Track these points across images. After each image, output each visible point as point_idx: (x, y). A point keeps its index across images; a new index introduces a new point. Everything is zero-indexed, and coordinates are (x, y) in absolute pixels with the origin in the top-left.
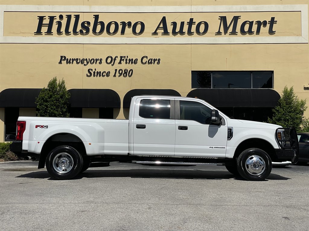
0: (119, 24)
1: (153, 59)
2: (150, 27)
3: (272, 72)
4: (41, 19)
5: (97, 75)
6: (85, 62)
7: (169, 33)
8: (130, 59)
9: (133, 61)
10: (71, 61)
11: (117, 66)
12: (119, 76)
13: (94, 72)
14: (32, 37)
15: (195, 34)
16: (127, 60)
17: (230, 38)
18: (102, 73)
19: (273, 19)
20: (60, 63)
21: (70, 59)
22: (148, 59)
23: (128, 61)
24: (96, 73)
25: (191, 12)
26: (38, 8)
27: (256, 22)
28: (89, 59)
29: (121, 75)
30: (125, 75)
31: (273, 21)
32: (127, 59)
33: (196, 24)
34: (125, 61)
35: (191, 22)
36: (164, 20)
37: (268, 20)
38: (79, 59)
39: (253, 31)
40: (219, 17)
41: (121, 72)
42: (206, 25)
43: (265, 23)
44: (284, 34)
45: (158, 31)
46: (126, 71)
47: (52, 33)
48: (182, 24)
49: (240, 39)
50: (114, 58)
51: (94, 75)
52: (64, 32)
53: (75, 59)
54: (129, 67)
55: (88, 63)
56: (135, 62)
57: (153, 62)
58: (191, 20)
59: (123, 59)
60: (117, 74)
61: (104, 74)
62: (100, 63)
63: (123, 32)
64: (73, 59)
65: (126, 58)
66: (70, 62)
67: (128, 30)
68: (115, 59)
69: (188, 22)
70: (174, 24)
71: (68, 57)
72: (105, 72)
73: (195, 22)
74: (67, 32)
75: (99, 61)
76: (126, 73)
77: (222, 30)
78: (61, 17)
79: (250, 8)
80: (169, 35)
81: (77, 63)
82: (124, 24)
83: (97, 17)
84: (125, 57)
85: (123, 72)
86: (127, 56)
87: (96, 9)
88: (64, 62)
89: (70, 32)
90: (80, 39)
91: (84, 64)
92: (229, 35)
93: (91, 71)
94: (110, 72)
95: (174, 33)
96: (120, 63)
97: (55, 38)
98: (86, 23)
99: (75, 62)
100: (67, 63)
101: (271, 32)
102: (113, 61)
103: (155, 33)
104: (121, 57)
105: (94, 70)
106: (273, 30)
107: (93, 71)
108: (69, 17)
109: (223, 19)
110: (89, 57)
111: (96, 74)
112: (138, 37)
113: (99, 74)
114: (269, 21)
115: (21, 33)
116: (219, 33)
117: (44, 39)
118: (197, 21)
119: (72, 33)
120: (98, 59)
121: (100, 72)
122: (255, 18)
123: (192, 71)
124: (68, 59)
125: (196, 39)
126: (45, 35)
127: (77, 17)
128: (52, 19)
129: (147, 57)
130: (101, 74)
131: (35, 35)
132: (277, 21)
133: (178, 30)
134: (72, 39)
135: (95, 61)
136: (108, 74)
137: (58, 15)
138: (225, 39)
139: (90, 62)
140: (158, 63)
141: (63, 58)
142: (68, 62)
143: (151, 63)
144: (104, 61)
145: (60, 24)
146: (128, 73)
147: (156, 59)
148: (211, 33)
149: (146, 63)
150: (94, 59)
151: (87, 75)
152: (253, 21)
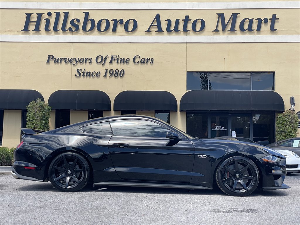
0: (110, 22)
1: (146, 59)
2: (143, 26)
3: (274, 72)
4: (29, 16)
5: (86, 76)
7: (163, 31)
8: (121, 59)
9: (125, 61)
11: (108, 66)
14: (19, 35)
15: (191, 31)
17: (228, 37)
18: (91, 73)
19: (274, 16)
20: (48, 62)
21: (58, 58)
22: (141, 58)
23: (119, 61)
24: (85, 73)
25: (187, 9)
26: (25, 4)
27: (256, 19)
28: (78, 59)
29: (111, 75)
30: (116, 75)
31: (274, 19)
32: (118, 59)
33: (192, 21)
34: (116, 60)
35: (187, 19)
36: (158, 17)
37: (269, 17)
38: (67, 58)
39: (253, 29)
40: (217, 14)
41: (111, 73)
42: (203, 22)
43: (266, 21)
44: (287, 32)
45: (151, 29)
46: (117, 71)
47: (40, 31)
48: (177, 21)
49: (239, 37)
50: (104, 57)
51: (83, 75)
52: (52, 30)
53: (63, 58)
54: (120, 67)
55: (76, 62)
56: (127, 62)
57: (146, 61)
58: (187, 17)
59: (114, 58)
60: (108, 75)
61: (94, 74)
62: (90, 62)
63: (114, 30)
64: (61, 58)
66: (58, 62)
67: (120, 28)
68: (106, 58)
69: (183, 20)
70: (169, 22)
71: (57, 56)
72: (95, 72)
74: (56, 29)
77: (220, 28)
78: (49, 14)
79: (250, 5)
80: (163, 33)
81: (65, 62)
82: (115, 21)
83: (87, 14)
84: (116, 56)
85: (115, 73)
86: (119, 56)
87: (87, 6)
88: (52, 62)
89: (59, 30)
90: (69, 37)
91: (73, 64)
92: (228, 33)
93: (80, 71)
94: (100, 72)
95: (169, 30)
96: (111, 62)
97: (43, 37)
98: (75, 21)
99: (63, 62)
100: (55, 62)
101: (273, 30)
102: (104, 60)
103: (149, 31)
104: (112, 57)
105: (83, 71)
106: (275, 28)
108: (58, 14)
109: (221, 16)
110: (79, 56)
112: (130, 36)
113: (89, 74)
114: (270, 19)
115: (8, 31)
116: (216, 31)
117: (32, 37)
118: (193, 19)
119: (61, 30)
120: (88, 59)
122: (255, 16)
123: (187, 72)
124: (56, 58)
125: (192, 38)
126: (33, 33)
127: (67, 14)
128: (40, 16)
129: (140, 56)
130: (91, 75)
131: (22, 33)
132: (278, 19)
133: (173, 28)
134: (61, 37)
135: (85, 61)
136: (98, 75)
137: (46, 12)
138: (223, 37)
139: (79, 62)
140: (152, 63)
141: (50, 58)
143: (144, 62)
144: (94, 61)
145: (48, 21)
146: (119, 74)
147: (149, 59)
148: (208, 31)
149: (138, 62)
150: (83, 59)
151: (76, 75)
152: (253, 19)
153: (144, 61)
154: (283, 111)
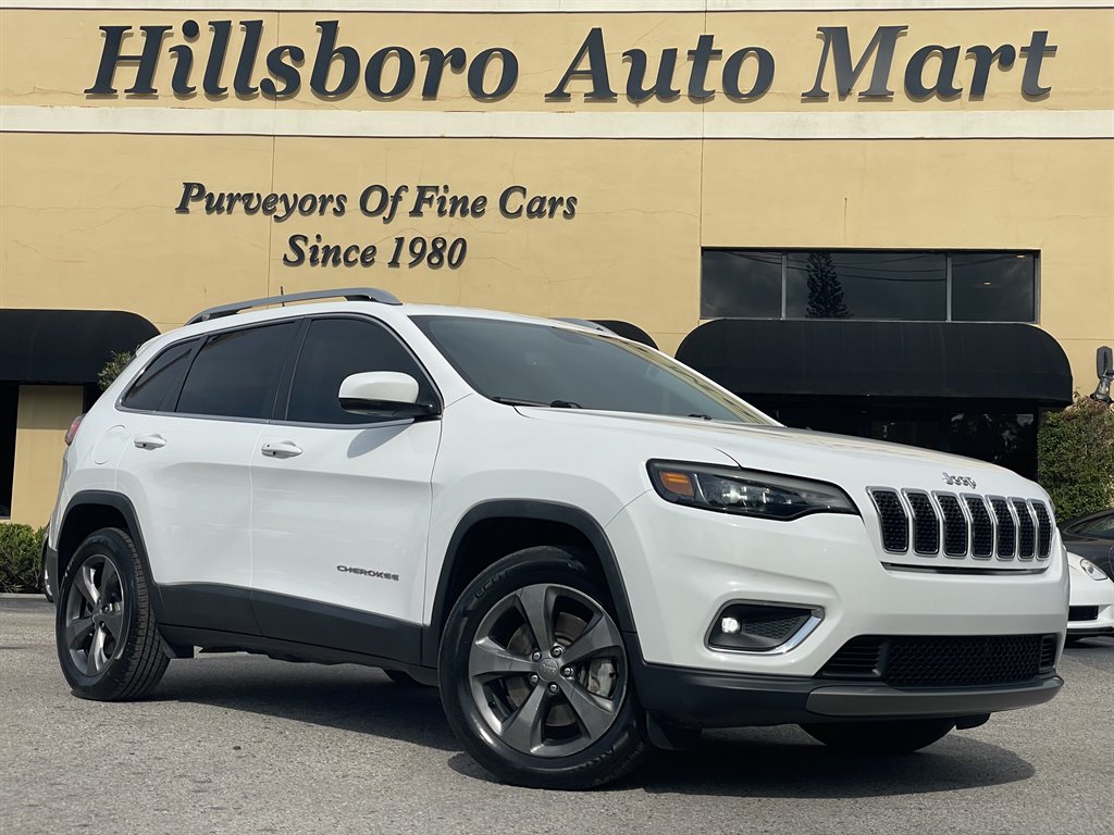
0: (417, 57)
1: (548, 199)
2: (539, 74)
3: (1036, 254)
4: (114, 36)
5: (325, 261)
6: (280, 209)
7: (616, 95)
8: (455, 197)
9: (469, 207)
10: (225, 204)
11: (405, 225)
12: (412, 265)
13: (315, 249)
14: (77, 107)
15: (721, 98)
16: (442, 200)
17: (859, 116)
18: (343, 251)
19: (1040, 37)
20: (183, 209)
21: (222, 195)
22: (529, 198)
23: (448, 207)
24: (320, 251)
25: (706, 12)
27: (968, 51)
28: (295, 196)
29: (419, 258)
30: (435, 260)
31: (1039, 47)
32: (443, 198)
33: (726, 56)
34: (436, 205)
35: (705, 50)
36: (594, 42)
37: (1021, 41)
38: (255, 195)
39: (955, 86)
40: (819, 29)
41: (418, 248)
42: (766, 61)
43: (1006, 56)
44: (1086, 100)
45: (570, 87)
46: (439, 245)
47: (156, 91)
48: (669, 57)
49: (903, 119)
50: (392, 193)
51: (313, 261)
52: (200, 89)
53: (239, 194)
54: (451, 228)
55: (289, 211)
56: (477, 208)
57: (547, 208)
58: (706, 41)
59: (428, 195)
60: (406, 257)
61: (353, 256)
62: (339, 212)
63: (430, 91)
64: (231, 195)
65: (441, 193)
66: (219, 209)
67: (453, 82)
68: (397, 198)
69: (690, 52)
70: (637, 58)
71: (214, 188)
72: (357, 248)
73: (720, 52)
74: (213, 90)
75: (334, 205)
76: (438, 252)
77: (830, 84)
78: (191, 30)
80: (616, 101)
81: (249, 211)
82: (434, 56)
83: (329, 30)
84: (436, 188)
85: (429, 250)
86: (446, 187)
89: (226, 89)
90: (262, 116)
91: (275, 217)
92: (860, 100)
93: (300, 243)
94: (374, 247)
95: (636, 94)
96: (416, 212)
97: (165, 114)
98: (286, 54)
99: (239, 206)
100: (209, 209)
101: (1033, 91)
102: (390, 203)
103: (559, 95)
104: (422, 190)
105: (312, 242)
106: (1042, 84)
107: (310, 245)
108: (222, 30)
110: (296, 188)
111: (320, 255)
112: (490, 111)
113: (333, 255)
114: (1023, 49)
115: (37, 91)
116: (816, 95)
117: (125, 114)
118: (727, 46)
119: (231, 91)
120: (331, 197)
121: (337, 248)
122: (964, 36)
123: (704, 249)
124: (211, 195)
125: (722, 119)
126: (128, 97)
127: (254, 30)
128: (155, 35)
129: (524, 190)
130: (342, 257)
131: (88, 97)
132: (1055, 48)
133: (649, 82)
134: (232, 115)
135: (319, 205)
136: (368, 257)
137: (178, 22)
138: (839, 119)
139: (297, 208)
140: (569, 214)
141: (193, 192)
142: (214, 206)
143: (540, 213)
144: (352, 205)
145: (184, 57)
146: (446, 254)
147: (561, 199)
148: (784, 94)
149: (519, 212)
150: (314, 197)
151: (285, 258)
152: (959, 47)
153: (540, 208)
154: (1068, 400)
